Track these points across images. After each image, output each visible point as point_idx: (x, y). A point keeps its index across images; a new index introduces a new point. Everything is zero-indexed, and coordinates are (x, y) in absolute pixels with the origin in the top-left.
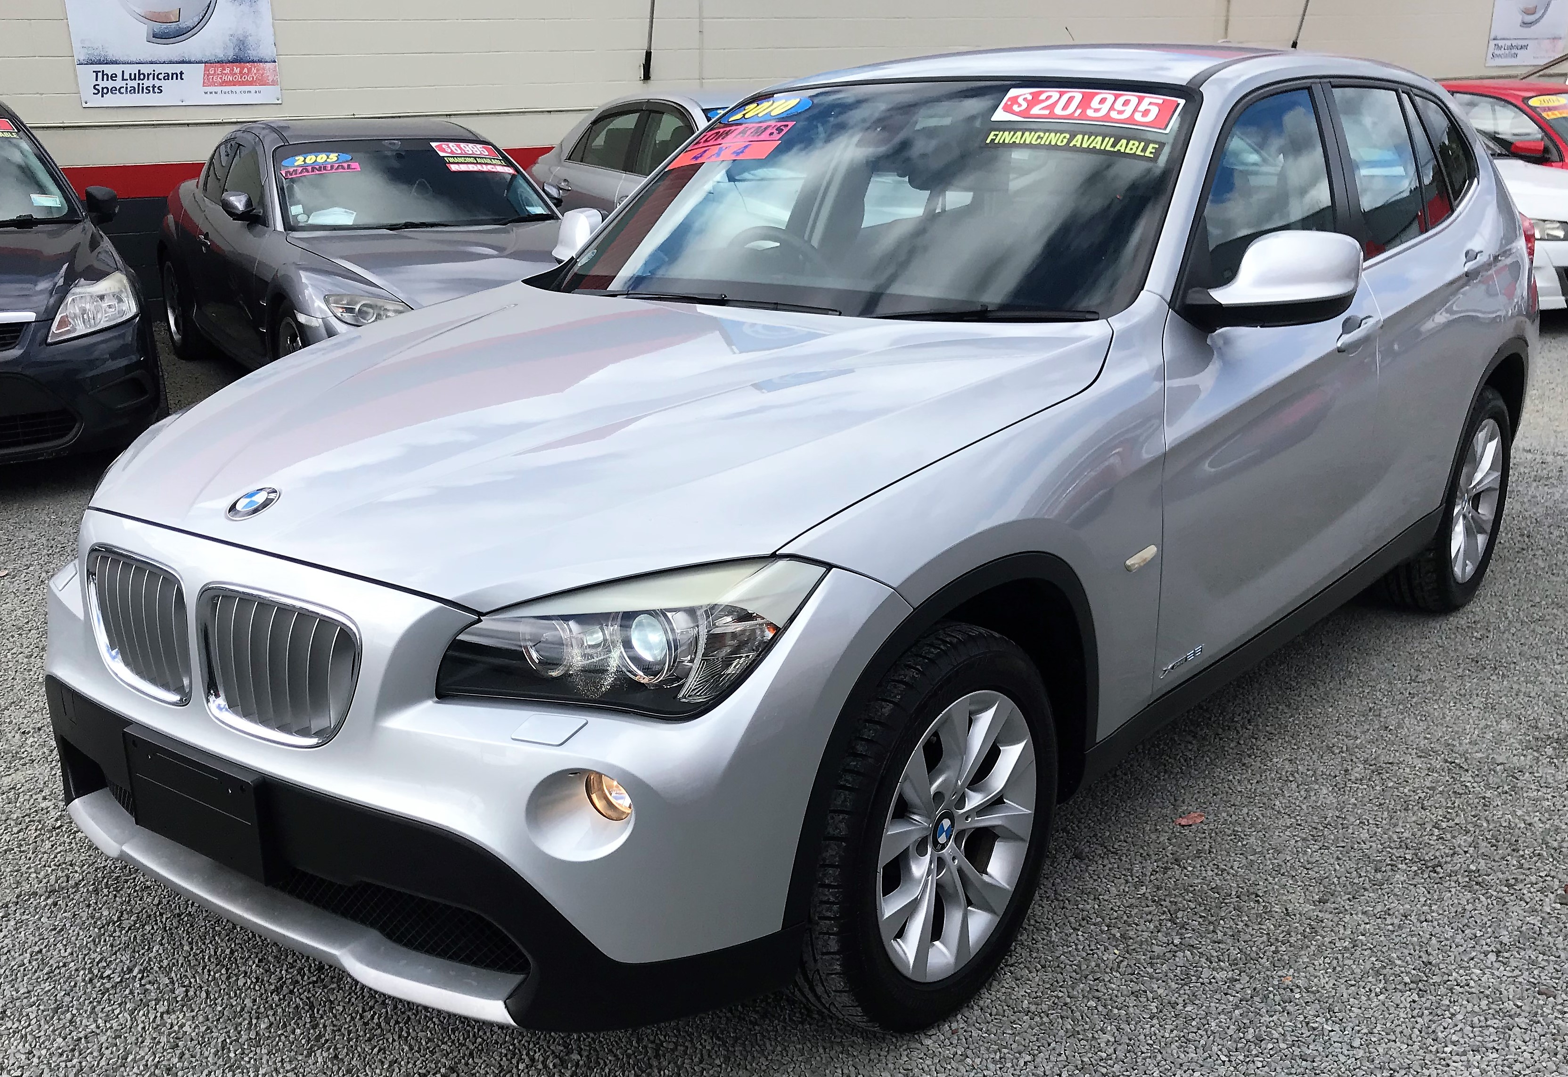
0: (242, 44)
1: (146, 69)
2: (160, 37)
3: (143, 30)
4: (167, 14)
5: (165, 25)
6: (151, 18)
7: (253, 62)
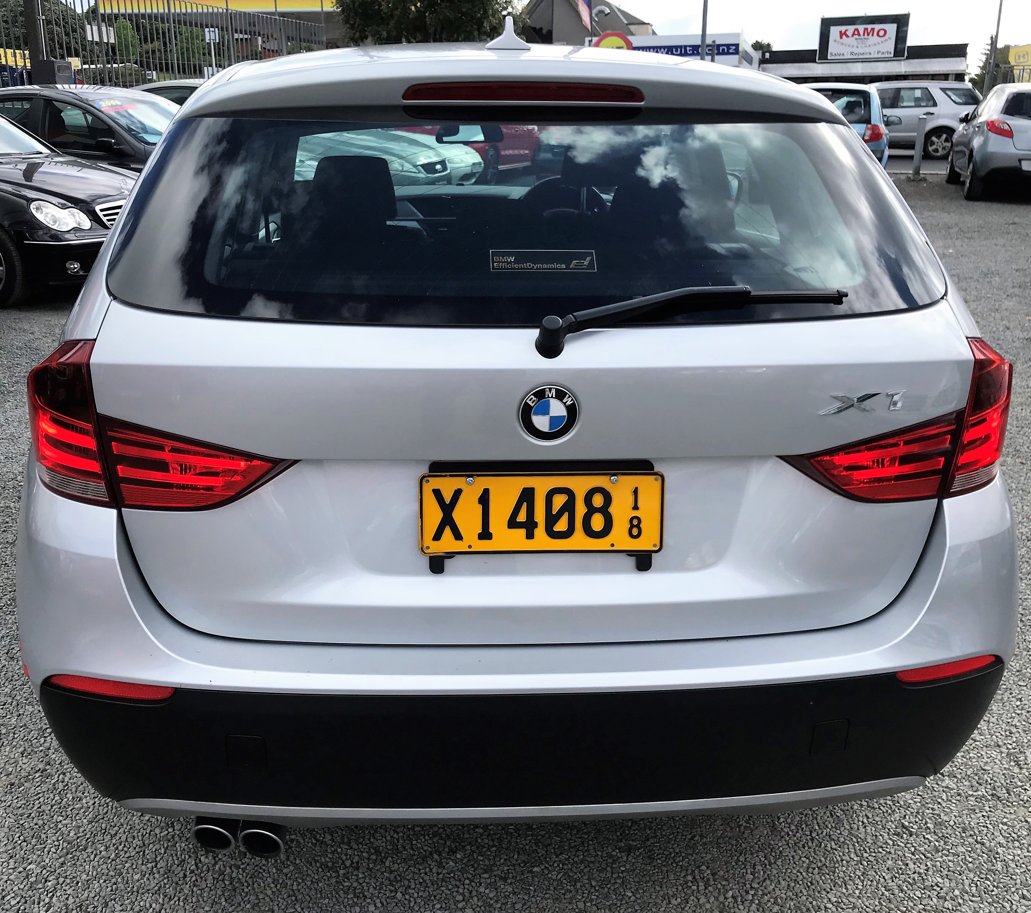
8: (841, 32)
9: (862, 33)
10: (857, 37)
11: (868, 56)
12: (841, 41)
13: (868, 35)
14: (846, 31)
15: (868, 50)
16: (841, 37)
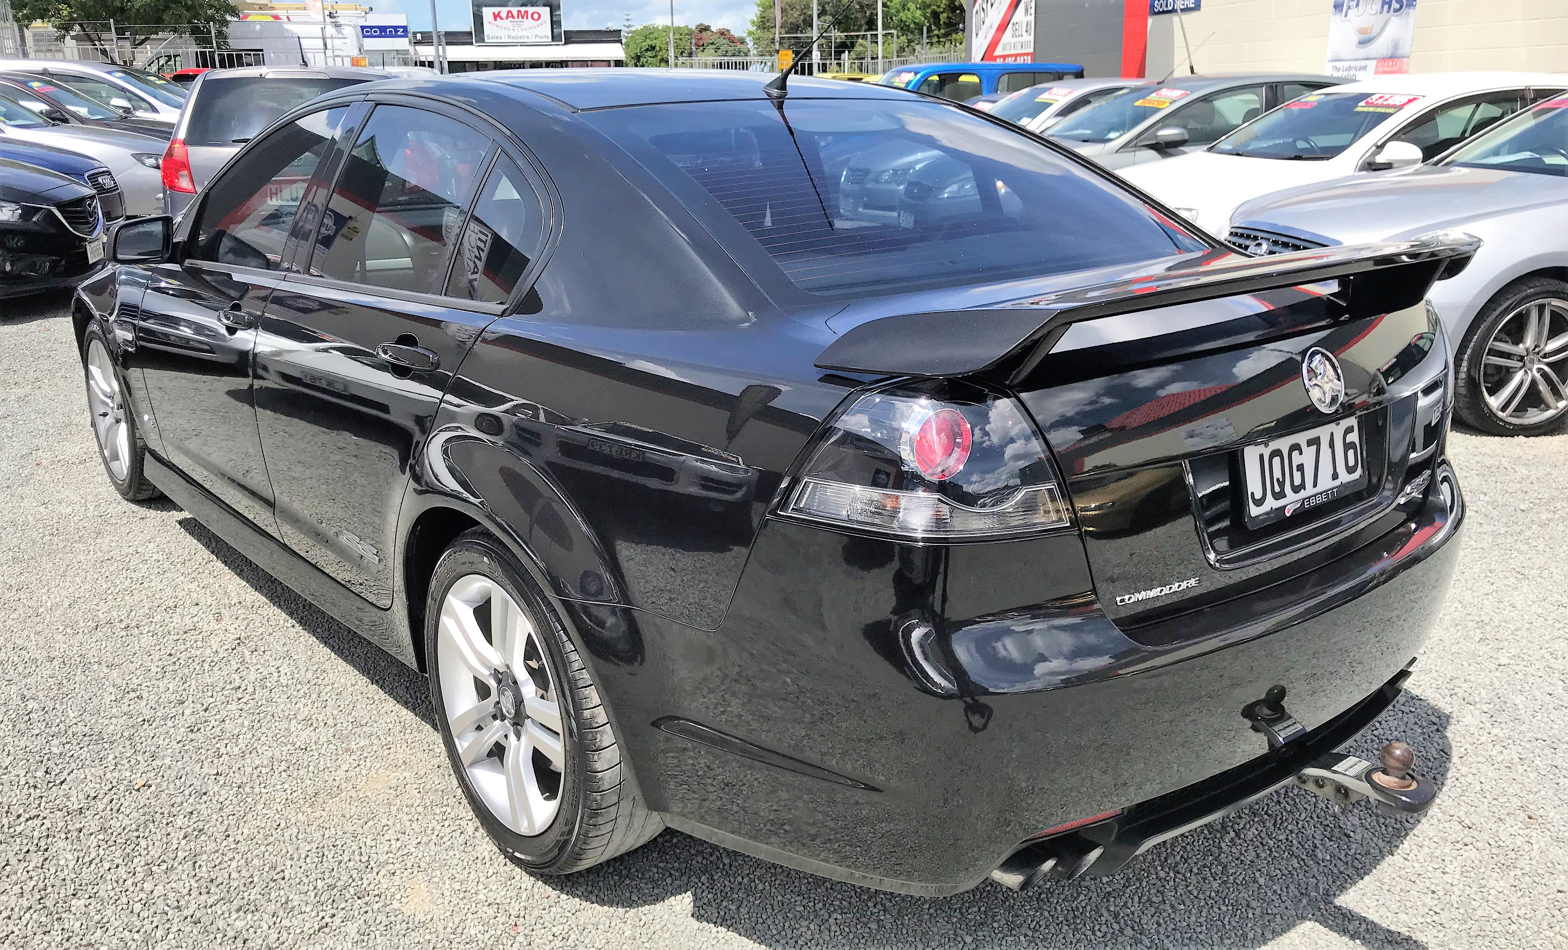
0: (1396, 46)
1: (1353, 64)
2: (1363, 43)
3: (1355, 39)
4: (1367, 29)
5: (1364, 36)
6: (1362, 31)
7: (1399, 57)
9: (515, 15)
10: (511, 19)
11: (526, 41)
13: (523, 17)
15: (525, 33)
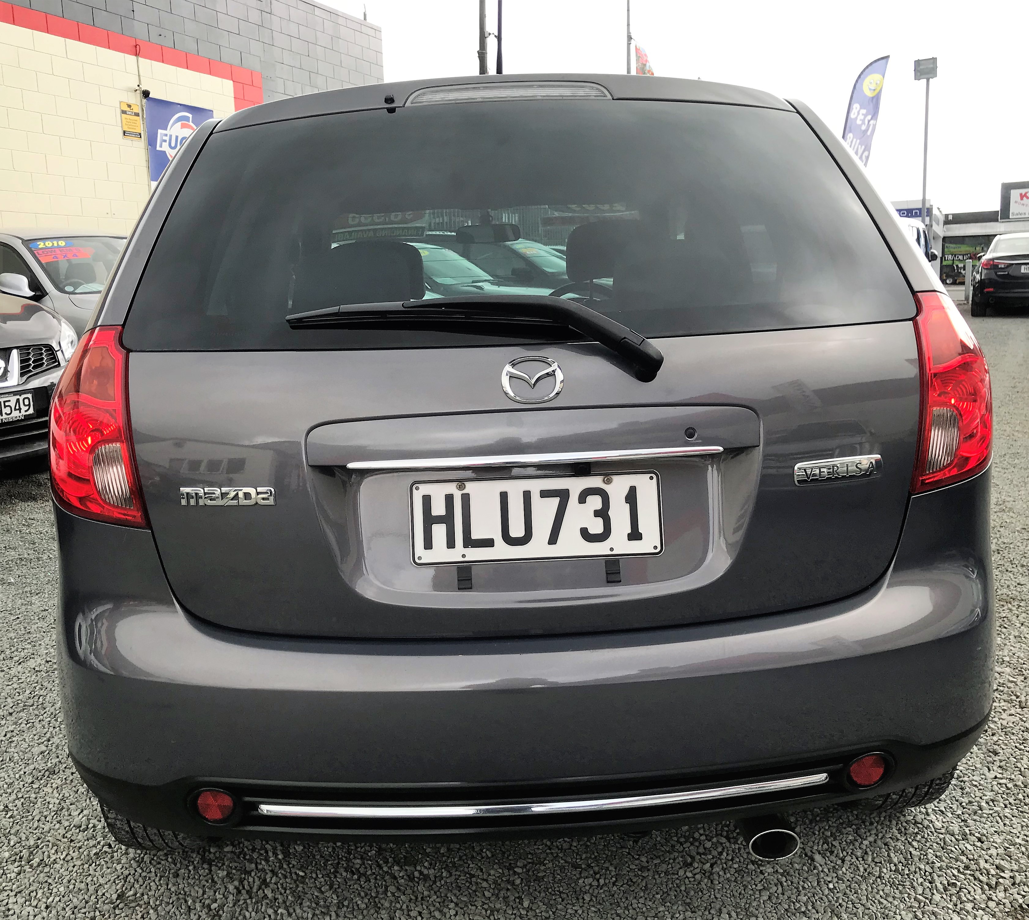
8: (1021, 194)
12: (1022, 202)
14: (1026, 193)
16: (1022, 199)
